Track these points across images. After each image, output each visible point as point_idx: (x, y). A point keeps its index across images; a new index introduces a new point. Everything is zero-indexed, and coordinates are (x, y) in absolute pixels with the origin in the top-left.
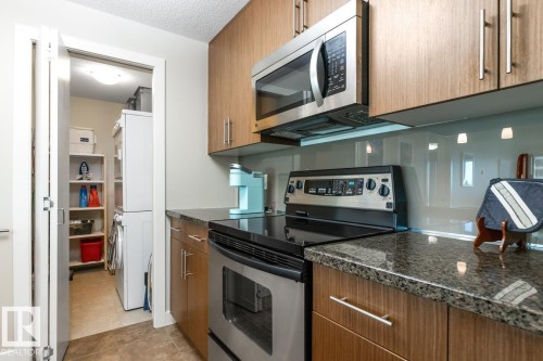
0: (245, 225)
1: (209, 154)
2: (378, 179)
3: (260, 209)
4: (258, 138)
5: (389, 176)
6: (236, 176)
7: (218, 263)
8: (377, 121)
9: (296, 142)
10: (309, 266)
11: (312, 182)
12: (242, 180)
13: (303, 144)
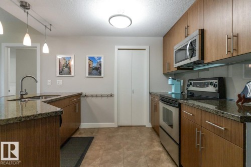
0: (173, 96)
1: (164, 74)
2: (214, 81)
3: (179, 92)
4: (176, 69)
5: (217, 81)
6: (170, 81)
7: (161, 105)
8: (208, 64)
9: (192, 69)
10: (180, 104)
11: (195, 83)
12: (172, 82)
13: (195, 69)
